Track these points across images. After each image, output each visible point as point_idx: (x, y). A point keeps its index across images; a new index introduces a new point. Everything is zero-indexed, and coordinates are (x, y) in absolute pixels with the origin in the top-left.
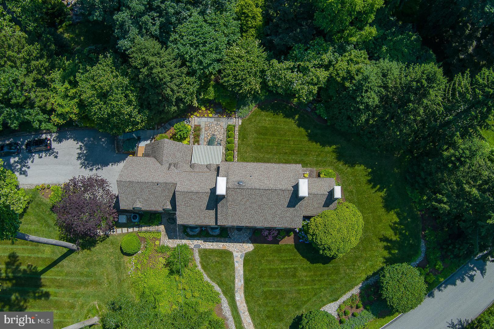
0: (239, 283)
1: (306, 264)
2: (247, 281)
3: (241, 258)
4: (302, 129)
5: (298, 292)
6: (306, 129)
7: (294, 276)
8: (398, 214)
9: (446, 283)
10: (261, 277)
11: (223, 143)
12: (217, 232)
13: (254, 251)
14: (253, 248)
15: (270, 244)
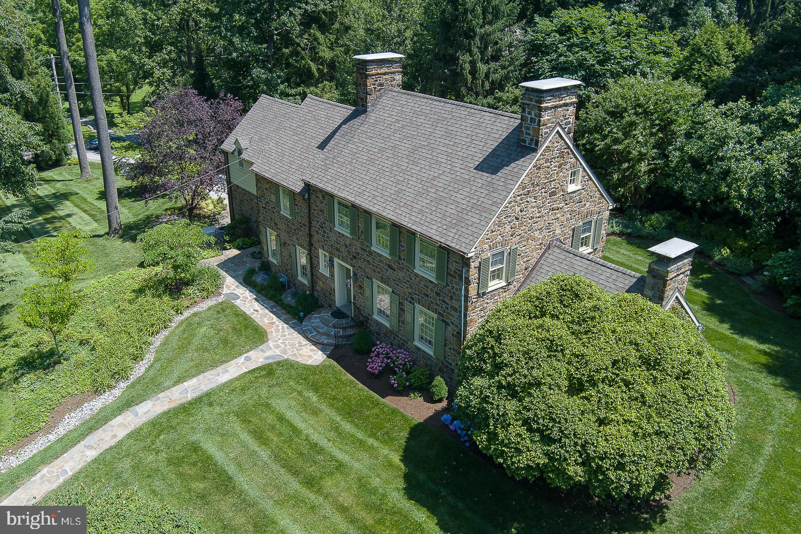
0: (188, 390)
1: (389, 481)
3: (266, 358)
13: (308, 368)
15: (362, 383)
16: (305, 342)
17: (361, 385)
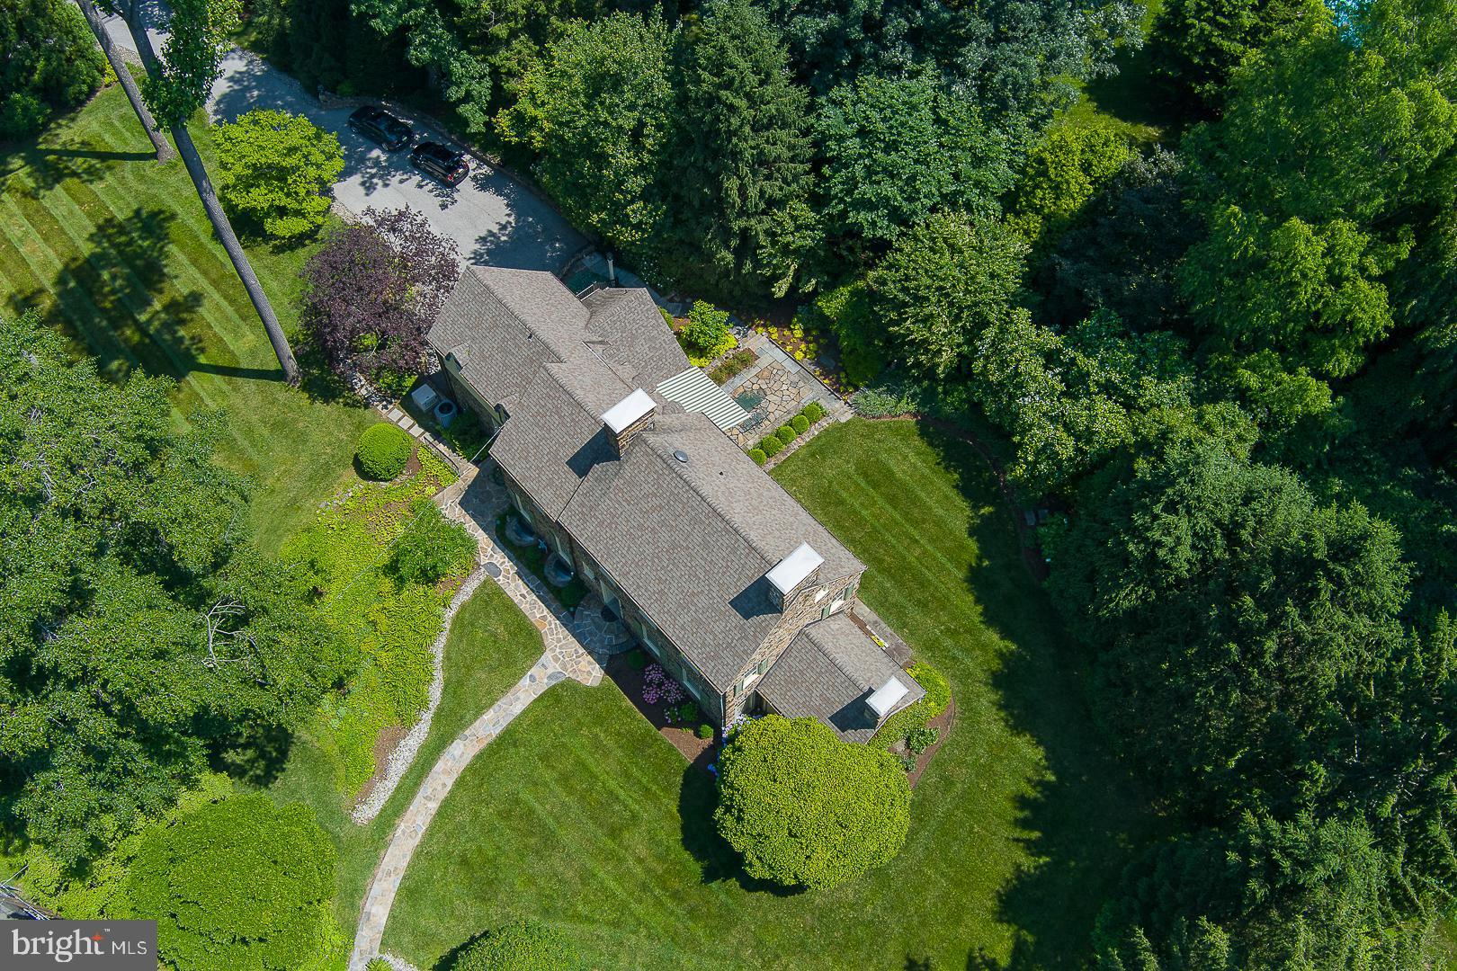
0: (489, 725)
2: (508, 739)
4: (973, 545)
5: (586, 877)
6: (985, 552)
7: (614, 833)
10: (545, 757)
11: (773, 424)
12: (562, 579)
13: (589, 692)
14: (596, 684)
15: (641, 710)
16: (581, 651)
17: (640, 715)
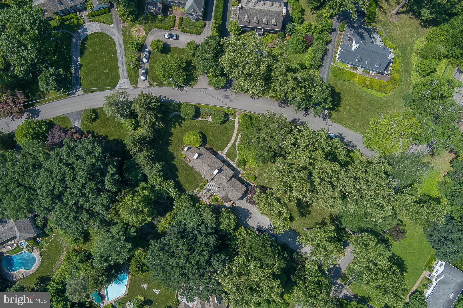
0: (230, 145)
1: (207, 136)
2: (227, 144)
3: (224, 151)
4: (178, 175)
5: (215, 130)
6: (177, 174)
7: (213, 135)
8: (171, 130)
9: (173, 101)
11: (204, 188)
12: (225, 163)
14: (219, 151)
15: (213, 149)
16: (221, 155)
